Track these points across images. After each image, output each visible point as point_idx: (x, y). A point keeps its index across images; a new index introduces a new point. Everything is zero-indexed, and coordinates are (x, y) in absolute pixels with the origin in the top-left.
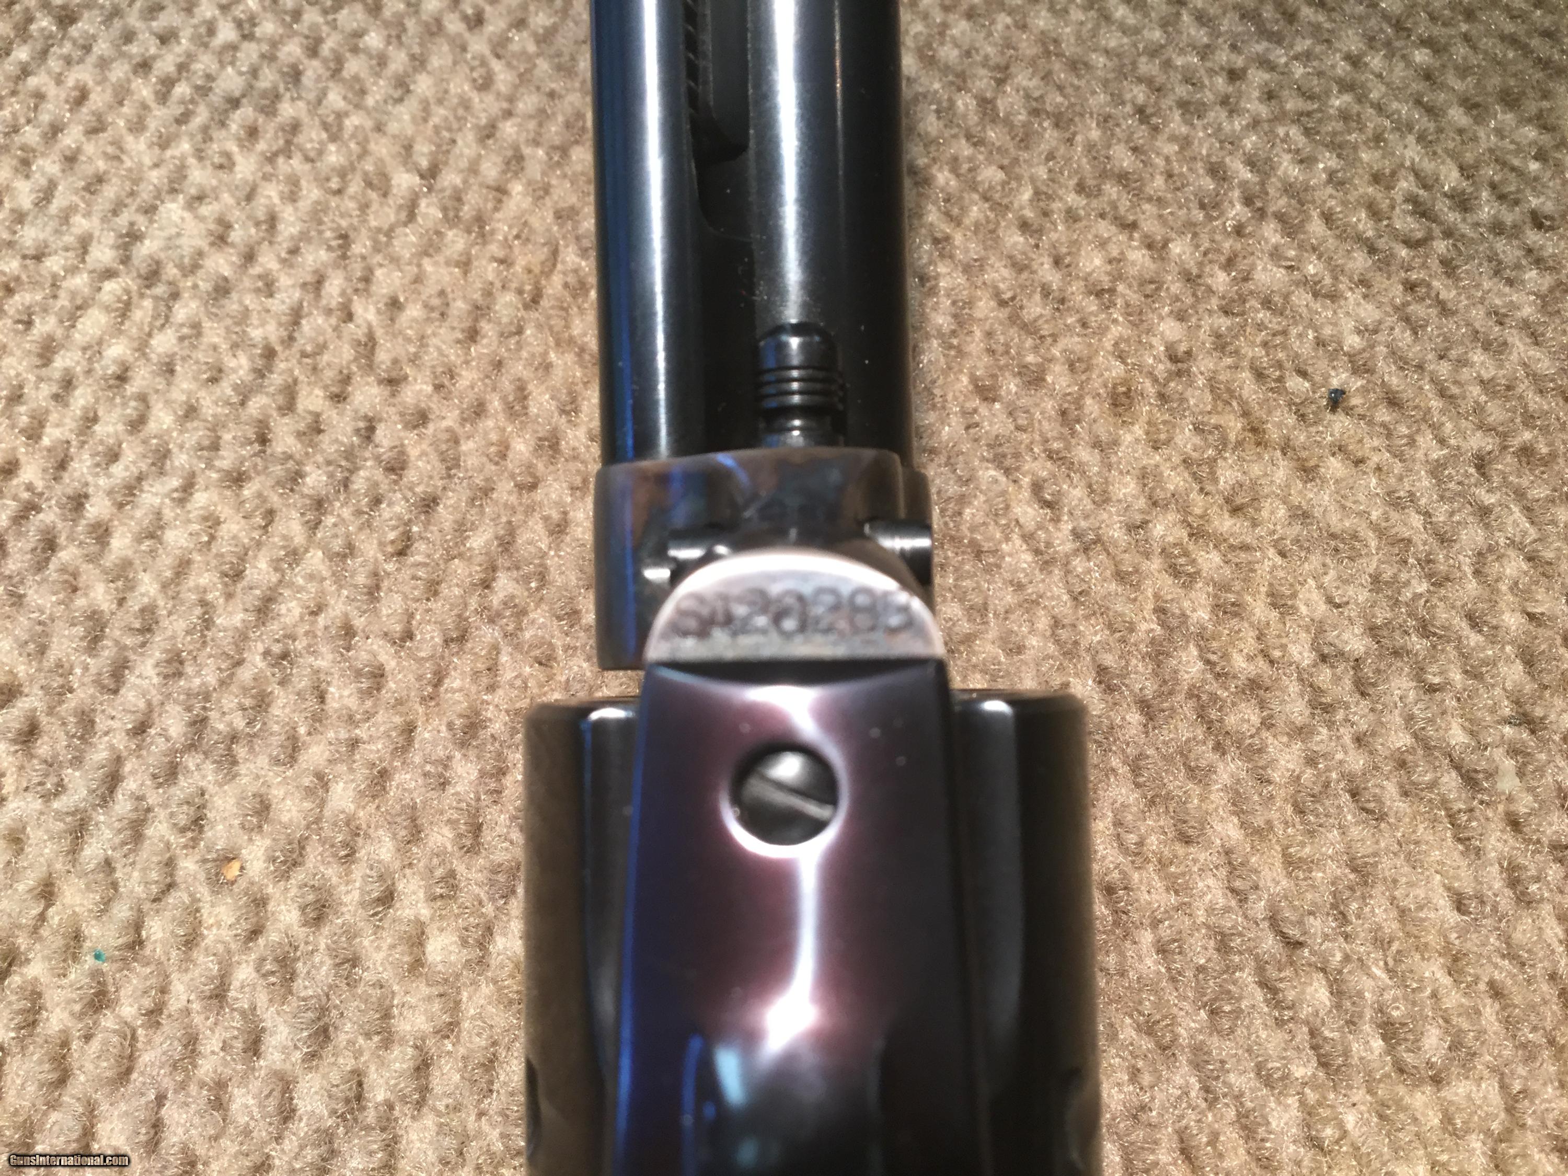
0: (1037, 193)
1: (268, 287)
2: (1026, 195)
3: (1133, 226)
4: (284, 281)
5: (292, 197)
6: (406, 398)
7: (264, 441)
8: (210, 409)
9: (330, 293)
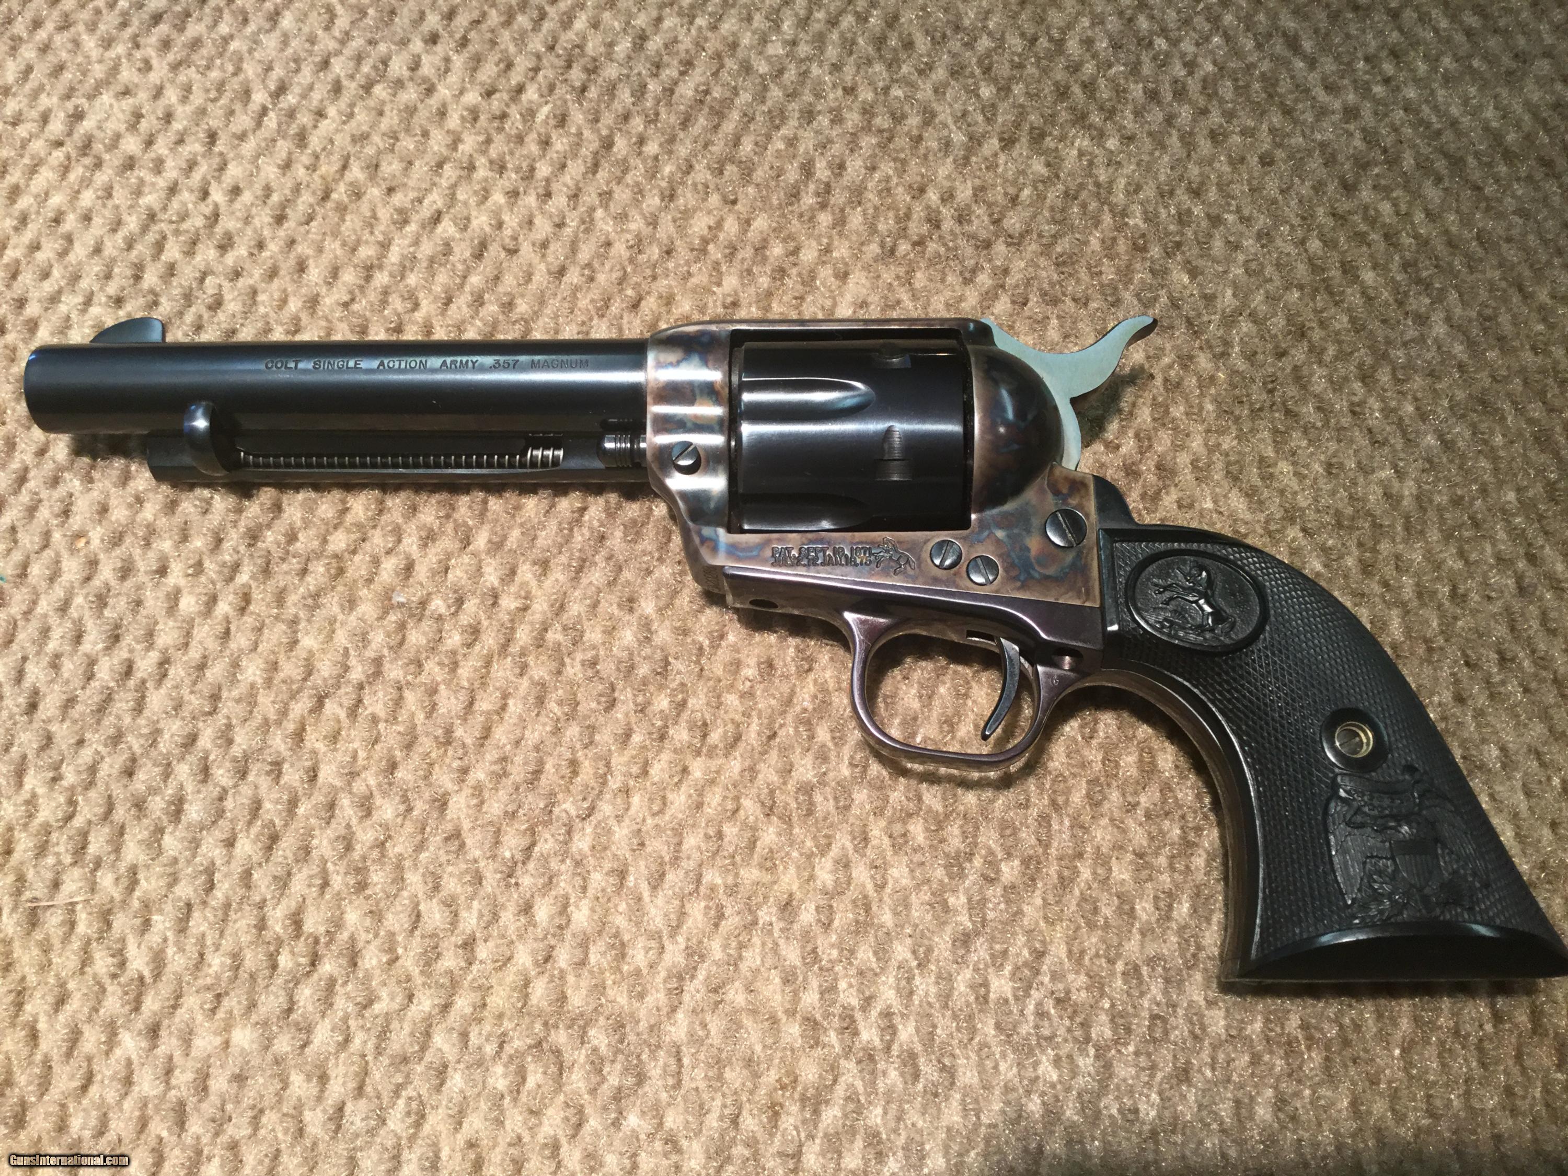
1: (158, 166)
4: (170, 163)
5: (184, 100)
6: (230, 259)
7: (137, 278)
8: (109, 250)
9: (197, 176)
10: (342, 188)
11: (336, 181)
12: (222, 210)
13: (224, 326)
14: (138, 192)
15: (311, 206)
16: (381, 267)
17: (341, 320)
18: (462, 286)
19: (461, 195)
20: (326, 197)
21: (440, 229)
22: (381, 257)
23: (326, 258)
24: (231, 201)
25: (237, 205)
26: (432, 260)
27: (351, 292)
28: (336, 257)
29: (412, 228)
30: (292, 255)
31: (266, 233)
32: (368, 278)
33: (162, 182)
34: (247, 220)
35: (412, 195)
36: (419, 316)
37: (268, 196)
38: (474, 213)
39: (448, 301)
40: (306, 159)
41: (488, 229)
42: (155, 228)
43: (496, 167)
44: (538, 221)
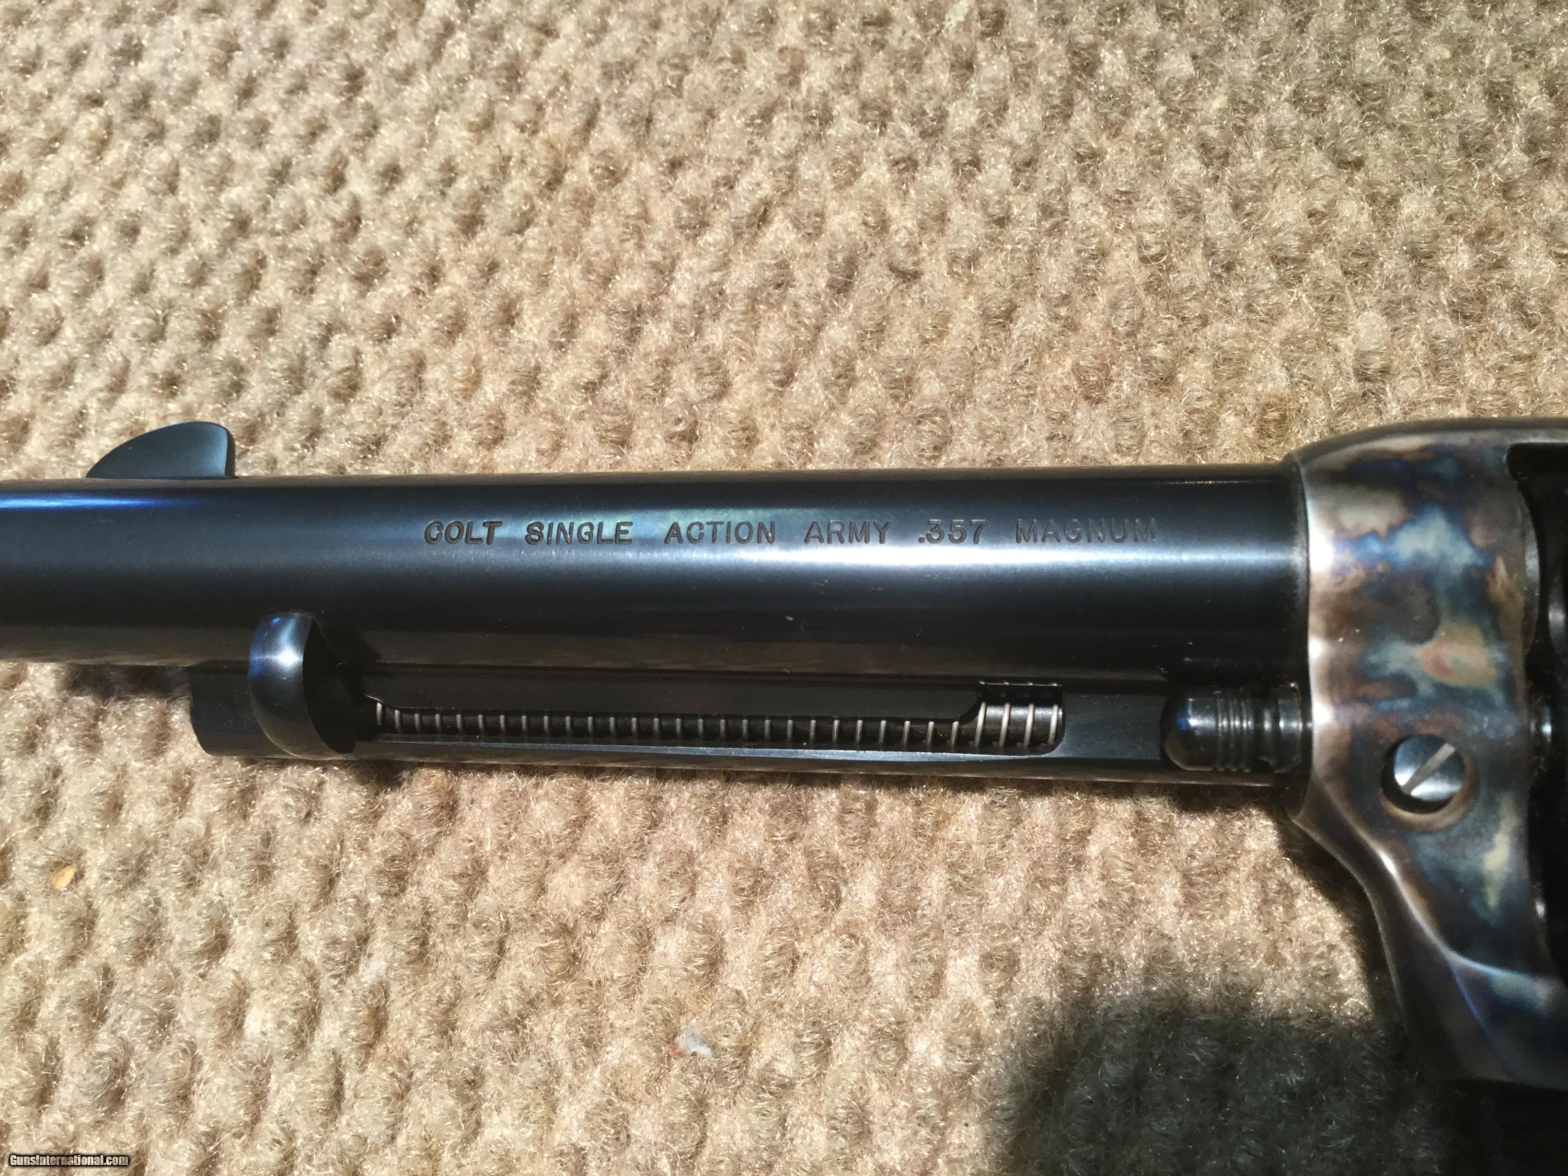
0: (1234, 100)
1: (259, 133)
2: (1219, 102)
3: (1358, 164)
4: (278, 129)
6: (376, 302)
7: (209, 337)
8: (163, 289)
9: (324, 148)
10: (585, 162)
11: (573, 151)
12: (366, 209)
13: (361, 431)
14: (221, 182)
15: (527, 197)
16: (656, 312)
17: (580, 417)
18: (811, 346)
19: (808, 169)
20: (554, 181)
21: (768, 236)
22: (659, 291)
23: (555, 297)
24: (384, 192)
25: (393, 201)
26: (753, 297)
27: (601, 363)
28: (573, 295)
29: (715, 235)
30: (491, 292)
31: (446, 251)
32: (633, 335)
33: (263, 161)
34: (410, 228)
35: (717, 173)
36: (730, 407)
37: (450, 182)
38: (832, 205)
39: (787, 378)
40: (519, 111)
41: (861, 234)
42: (245, 245)
43: (872, 114)
44: (957, 212)
